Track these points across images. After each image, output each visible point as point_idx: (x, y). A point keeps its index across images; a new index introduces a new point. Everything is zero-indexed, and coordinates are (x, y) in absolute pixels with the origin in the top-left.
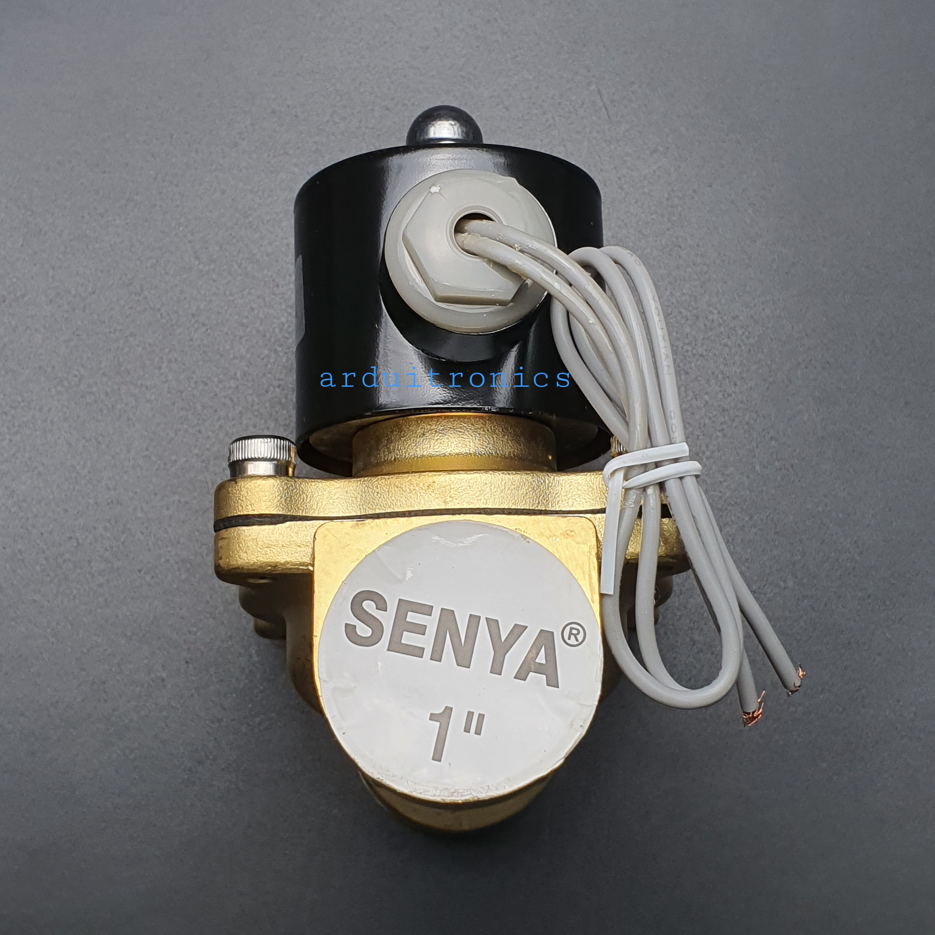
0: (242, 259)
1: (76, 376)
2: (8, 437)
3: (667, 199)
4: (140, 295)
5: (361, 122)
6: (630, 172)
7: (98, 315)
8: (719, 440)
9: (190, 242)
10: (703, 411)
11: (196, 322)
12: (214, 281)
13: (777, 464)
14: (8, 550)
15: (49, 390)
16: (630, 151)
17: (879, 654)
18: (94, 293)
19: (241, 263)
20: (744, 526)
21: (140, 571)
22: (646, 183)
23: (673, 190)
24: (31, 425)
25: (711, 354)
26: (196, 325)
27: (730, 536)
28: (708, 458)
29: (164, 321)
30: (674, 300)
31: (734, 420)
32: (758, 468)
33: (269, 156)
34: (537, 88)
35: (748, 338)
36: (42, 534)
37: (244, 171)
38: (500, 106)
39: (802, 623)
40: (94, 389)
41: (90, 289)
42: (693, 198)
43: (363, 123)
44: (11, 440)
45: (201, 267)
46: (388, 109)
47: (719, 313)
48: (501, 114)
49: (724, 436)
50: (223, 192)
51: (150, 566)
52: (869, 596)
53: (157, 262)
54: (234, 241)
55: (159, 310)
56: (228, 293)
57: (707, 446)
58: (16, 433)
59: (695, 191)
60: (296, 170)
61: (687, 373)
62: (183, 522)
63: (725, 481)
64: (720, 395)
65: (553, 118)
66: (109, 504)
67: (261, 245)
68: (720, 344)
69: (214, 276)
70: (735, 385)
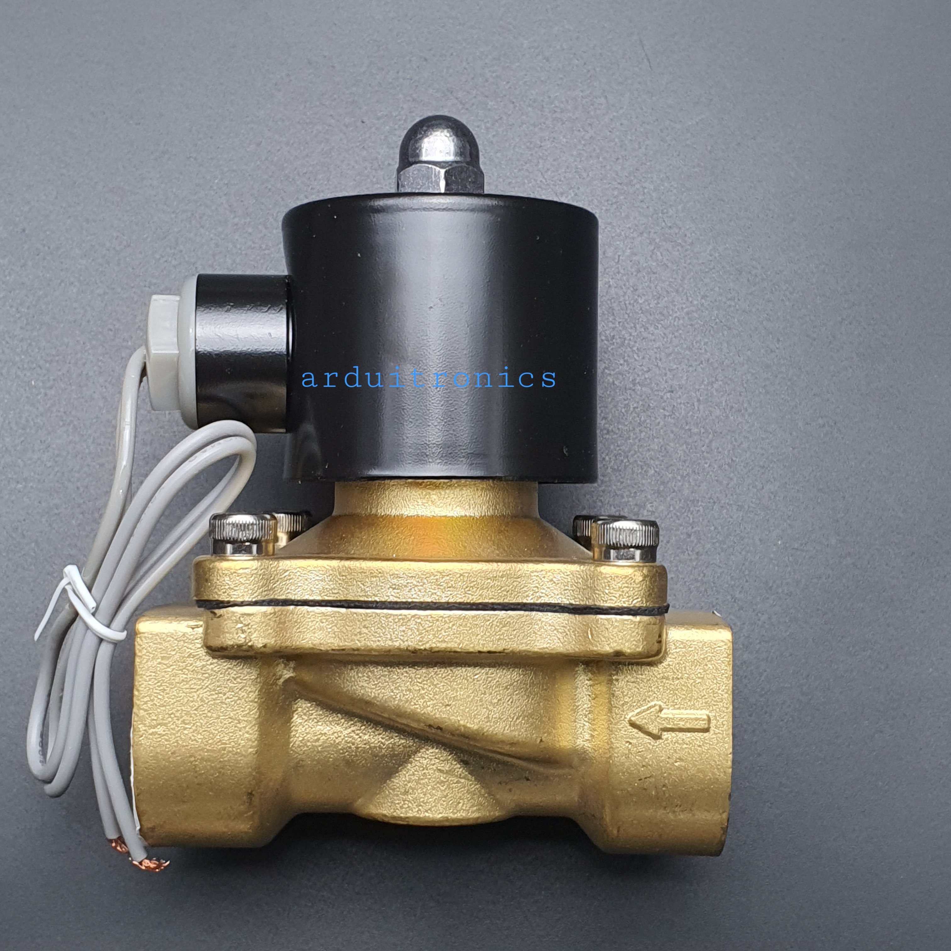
0: (278, 213)
1: (111, 330)
2: (42, 390)
3: (710, 152)
4: (175, 248)
5: (398, 72)
8: (762, 396)
9: (225, 195)
10: (746, 366)
12: (250, 234)
13: (821, 421)
14: (44, 504)
15: (84, 343)
17: (923, 612)
18: (129, 246)
20: (786, 483)
24: (66, 380)
25: (754, 310)
27: (772, 493)
28: (750, 415)
30: (717, 255)
31: (776, 377)
32: (800, 424)
34: (578, 38)
35: (791, 293)
36: (78, 488)
37: (279, 123)
38: (540, 57)
39: (844, 581)
40: (130, 343)
41: (125, 243)
43: (400, 74)
44: (46, 395)
45: (236, 220)
46: (426, 60)
47: (762, 268)
48: (541, 65)
49: (767, 392)
50: (259, 144)
52: (913, 553)
53: (193, 214)
54: (270, 194)
55: (194, 264)
57: (749, 403)
58: (51, 388)
60: (333, 121)
61: (730, 329)
63: (767, 438)
64: (762, 351)
65: (594, 69)
66: (144, 459)
68: (763, 299)
69: (250, 230)
70: (778, 341)
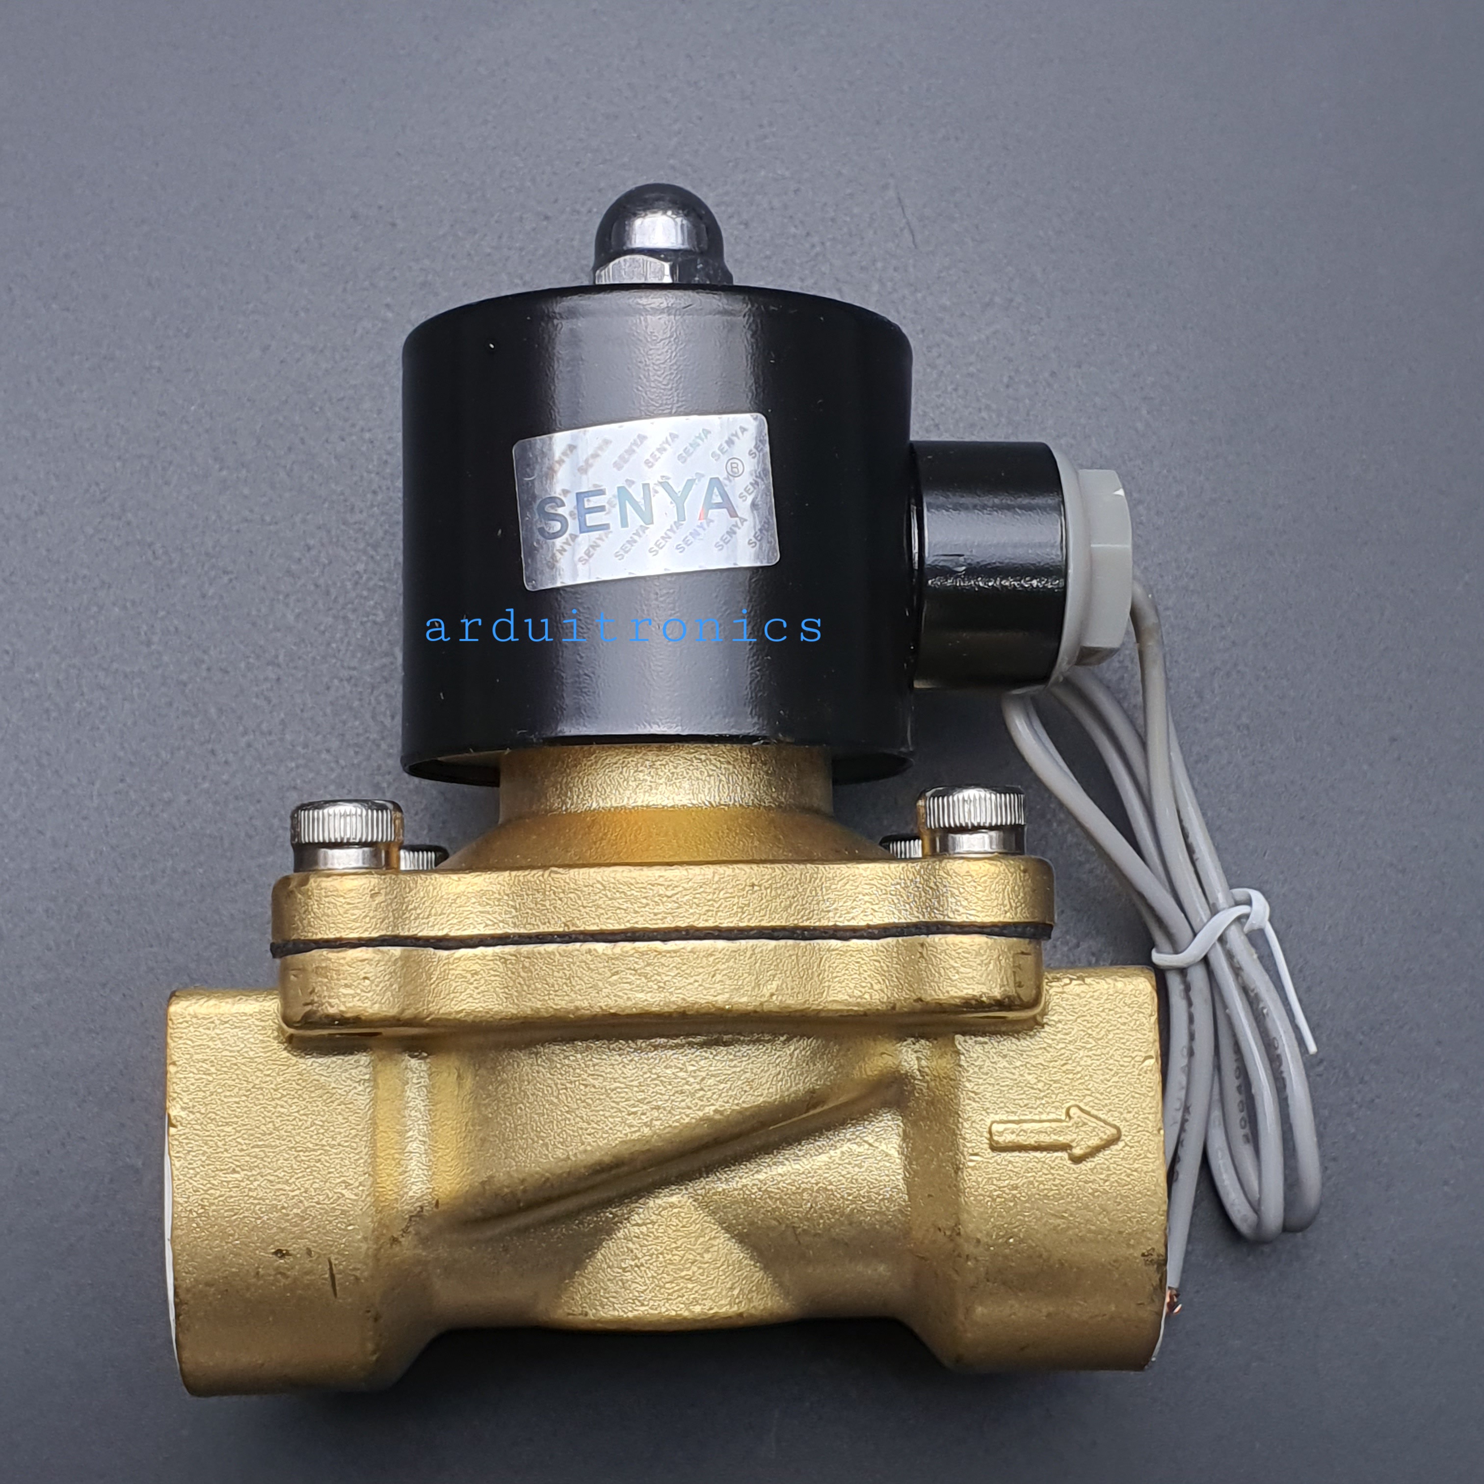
6: (947, 338)
7: (48, 550)
11: (213, 567)
16: (948, 303)
19: (292, 470)
21: (104, 985)
22: (972, 358)
23: (1017, 371)
26: (213, 573)
29: (159, 563)
33: (345, 290)
42: (1049, 385)
51: (121, 977)
56: (268, 519)
59: (1053, 374)
62: (180, 905)
67: (327, 441)
